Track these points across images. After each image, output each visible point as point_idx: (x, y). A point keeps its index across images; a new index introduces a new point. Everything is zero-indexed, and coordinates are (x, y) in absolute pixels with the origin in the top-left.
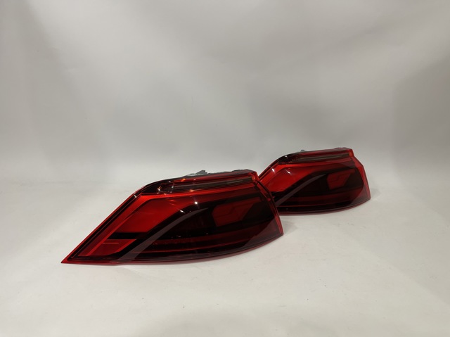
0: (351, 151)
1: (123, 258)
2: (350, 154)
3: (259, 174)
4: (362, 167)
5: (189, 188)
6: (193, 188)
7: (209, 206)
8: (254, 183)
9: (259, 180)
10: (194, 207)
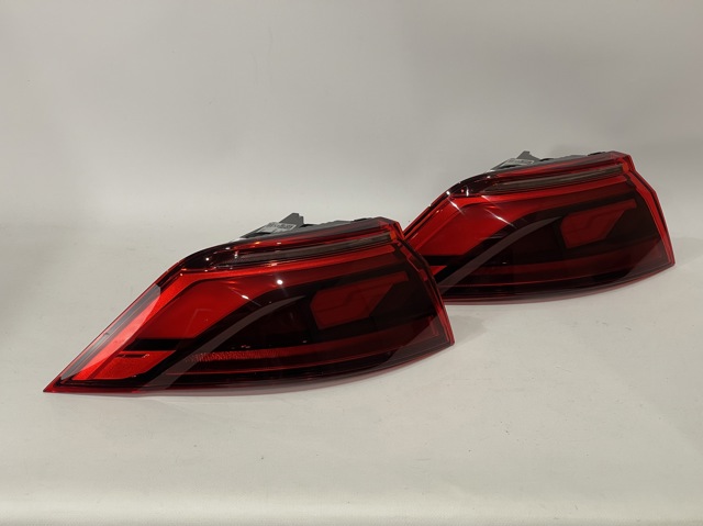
0: (628, 159)
1: (152, 383)
2: (625, 167)
3: (404, 227)
4: (653, 194)
5: (268, 261)
6: (276, 259)
7: (305, 291)
8: (395, 245)
9: (404, 238)
10: (277, 294)
